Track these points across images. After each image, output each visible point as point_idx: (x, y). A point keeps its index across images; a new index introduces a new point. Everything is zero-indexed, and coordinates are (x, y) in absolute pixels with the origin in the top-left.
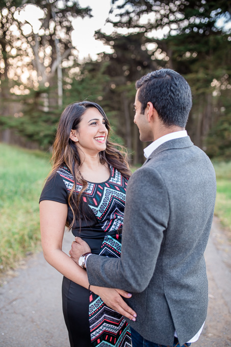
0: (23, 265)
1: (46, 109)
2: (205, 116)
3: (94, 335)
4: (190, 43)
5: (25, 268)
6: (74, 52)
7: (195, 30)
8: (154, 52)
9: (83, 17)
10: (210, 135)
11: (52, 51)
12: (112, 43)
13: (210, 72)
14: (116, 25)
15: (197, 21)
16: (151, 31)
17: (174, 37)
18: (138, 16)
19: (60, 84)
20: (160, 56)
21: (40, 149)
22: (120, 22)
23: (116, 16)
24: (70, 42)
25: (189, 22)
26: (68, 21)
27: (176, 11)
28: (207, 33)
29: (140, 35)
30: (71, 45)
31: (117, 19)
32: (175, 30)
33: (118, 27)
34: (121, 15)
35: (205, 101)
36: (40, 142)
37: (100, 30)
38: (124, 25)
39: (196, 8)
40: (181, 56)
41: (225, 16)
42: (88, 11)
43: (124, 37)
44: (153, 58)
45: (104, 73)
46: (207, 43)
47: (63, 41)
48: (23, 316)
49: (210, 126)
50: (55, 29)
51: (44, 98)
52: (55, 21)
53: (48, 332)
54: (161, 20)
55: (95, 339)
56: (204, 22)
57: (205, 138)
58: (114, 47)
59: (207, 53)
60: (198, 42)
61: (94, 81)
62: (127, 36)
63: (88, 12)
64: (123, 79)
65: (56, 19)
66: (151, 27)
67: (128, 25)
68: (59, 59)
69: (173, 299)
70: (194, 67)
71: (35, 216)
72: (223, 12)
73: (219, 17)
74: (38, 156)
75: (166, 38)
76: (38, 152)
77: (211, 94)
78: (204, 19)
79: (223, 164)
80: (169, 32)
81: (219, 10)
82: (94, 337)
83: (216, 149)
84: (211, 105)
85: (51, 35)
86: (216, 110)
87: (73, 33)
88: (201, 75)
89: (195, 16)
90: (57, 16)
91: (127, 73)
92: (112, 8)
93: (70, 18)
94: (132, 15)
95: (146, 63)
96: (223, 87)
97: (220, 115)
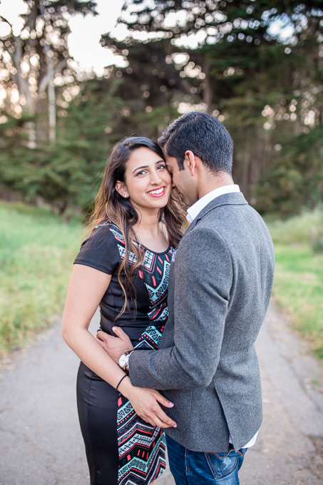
0: (8, 364)
1: (32, 145)
2: (254, 156)
3: (123, 450)
4: (234, 55)
5: (11, 368)
6: (71, 64)
7: (241, 37)
8: (184, 66)
9: (85, 14)
10: (261, 183)
11: (39, 61)
12: (126, 52)
13: (261, 96)
14: (131, 26)
15: (244, 25)
16: (180, 37)
17: (212, 46)
18: (163, 16)
19: (52, 110)
20: (193, 72)
21: (23, 201)
22: (137, 23)
23: (132, 14)
24: (66, 50)
25: (233, 26)
26: (62, 19)
27: (215, 10)
28: (258, 42)
29: (165, 42)
30: (68, 53)
31: (132, 19)
32: (213, 36)
33: (135, 29)
34: (139, 13)
35: (254, 135)
36: (23, 191)
37: (108, 33)
38: (142, 27)
39: (243, 7)
40: (221, 72)
41: (282, 19)
42: (91, 6)
43: (141, 45)
44: (182, 75)
45: (115, 95)
46: (256, 56)
47: (55, 47)
48: (13, 433)
49: (261, 171)
50: (44, 31)
51: (29, 129)
52: (44, 20)
53: (49, 454)
54: (194, 21)
55: (124, 455)
56: (253, 27)
57: (254, 188)
58: (129, 58)
59: (258, 69)
60: (244, 54)
61: (101, 106)
62: (147, 42)
63: (92, 8)
64: (140, 103)
65: (45, 17)
66: (180, 31)
67: (148, 27)
68: (50, 73)
69: (225, 394)
70: (239, 89)
71: (22, 296)
72: (280, 13)
73: (274, 21)
74: (21, 212)
75: (201, 47)
76: (20, 205)
77: (262, 126)
78: (253, 21)
79: (279, 223)
80: (206, 39)
81: (274, 11)
82: (123, 453)
83: (269, 202)
84: (263, 141)
85: (38, 39)
86: (268, 148)
87: (69, 37)
88: (249, 100)
89: (241, 17)
90: (47, 11)
91: (146, 95)
92: (125, 3)
93: (66, 15)
94: (154, 14)
95: (172, 81)
96: (279, 117)
97: (274, 157)
